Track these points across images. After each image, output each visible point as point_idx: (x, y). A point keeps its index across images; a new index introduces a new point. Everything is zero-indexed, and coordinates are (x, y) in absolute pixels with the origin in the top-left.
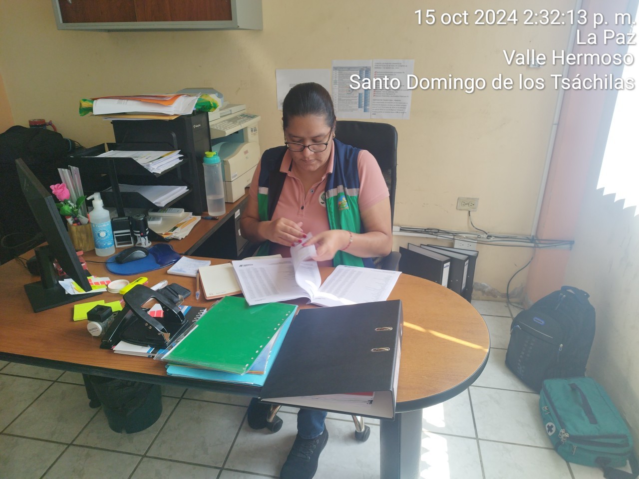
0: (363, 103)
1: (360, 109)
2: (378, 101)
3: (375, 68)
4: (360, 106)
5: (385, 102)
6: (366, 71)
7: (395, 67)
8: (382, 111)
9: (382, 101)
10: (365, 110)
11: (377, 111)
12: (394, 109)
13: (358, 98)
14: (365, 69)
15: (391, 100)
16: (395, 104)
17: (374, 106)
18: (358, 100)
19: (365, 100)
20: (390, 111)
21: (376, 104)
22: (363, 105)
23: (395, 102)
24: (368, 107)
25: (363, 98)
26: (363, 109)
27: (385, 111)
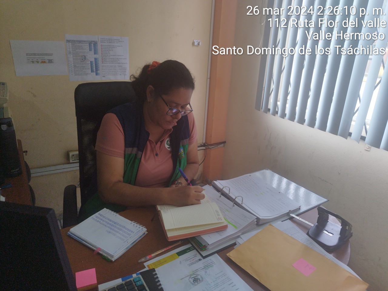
0: (94, 69)
1: (92, 73)
2: (106, 67)
3: (101, 42)
4: (92, 71)
5: (111, 67)
6: (94, 44)
7: (115, 42)
8: (109, 74)
9: (108, 67)
10: (97, 74)
11: (106, 74)
12: (118, 72)
13: (90, 65)
14: (93, 43)
15: (115, 66)
16: (118, 69)
17: (103, 71)
18: (90, 67)
19: (96, 67)
20: (116, 74)
21: (104, 69)
22: (95, 70)
23: (118, 67)
24: (98, 72)
25: (94, 65)
26: (95, 73)
27: (112, 74)
